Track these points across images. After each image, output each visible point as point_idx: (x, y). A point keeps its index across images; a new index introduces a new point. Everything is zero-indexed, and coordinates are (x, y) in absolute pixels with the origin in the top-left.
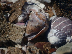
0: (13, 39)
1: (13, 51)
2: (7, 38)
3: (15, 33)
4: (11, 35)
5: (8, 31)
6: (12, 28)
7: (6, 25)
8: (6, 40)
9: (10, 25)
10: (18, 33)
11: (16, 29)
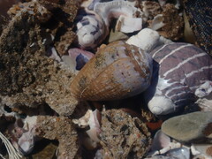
0: (52, 102)
1: (49, 128)
2: (38, 99)
3: (60, 87)
4: (50, 91)
5: (45, 78)
6: (57, 73)
7: (43, 63)
8: (35, 102)
9: (53, 64)
10: (68, 88)
11: (66, 78)
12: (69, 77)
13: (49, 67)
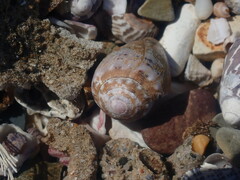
0: (51, 82)
1: (62, 132)
2: (33, 76)
3: (60, 60)
4: (46, 66)
5: (39, 49)
6: (53, 41)
7: (36, 28)
8: (30, 82)
9: (49, 29)
10: (69, 62)
11: (66, 49)
12: (71, 47)
13: (43, 34)
